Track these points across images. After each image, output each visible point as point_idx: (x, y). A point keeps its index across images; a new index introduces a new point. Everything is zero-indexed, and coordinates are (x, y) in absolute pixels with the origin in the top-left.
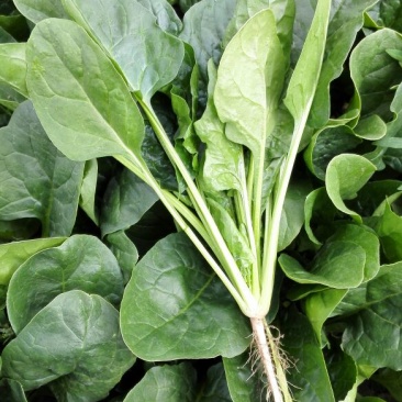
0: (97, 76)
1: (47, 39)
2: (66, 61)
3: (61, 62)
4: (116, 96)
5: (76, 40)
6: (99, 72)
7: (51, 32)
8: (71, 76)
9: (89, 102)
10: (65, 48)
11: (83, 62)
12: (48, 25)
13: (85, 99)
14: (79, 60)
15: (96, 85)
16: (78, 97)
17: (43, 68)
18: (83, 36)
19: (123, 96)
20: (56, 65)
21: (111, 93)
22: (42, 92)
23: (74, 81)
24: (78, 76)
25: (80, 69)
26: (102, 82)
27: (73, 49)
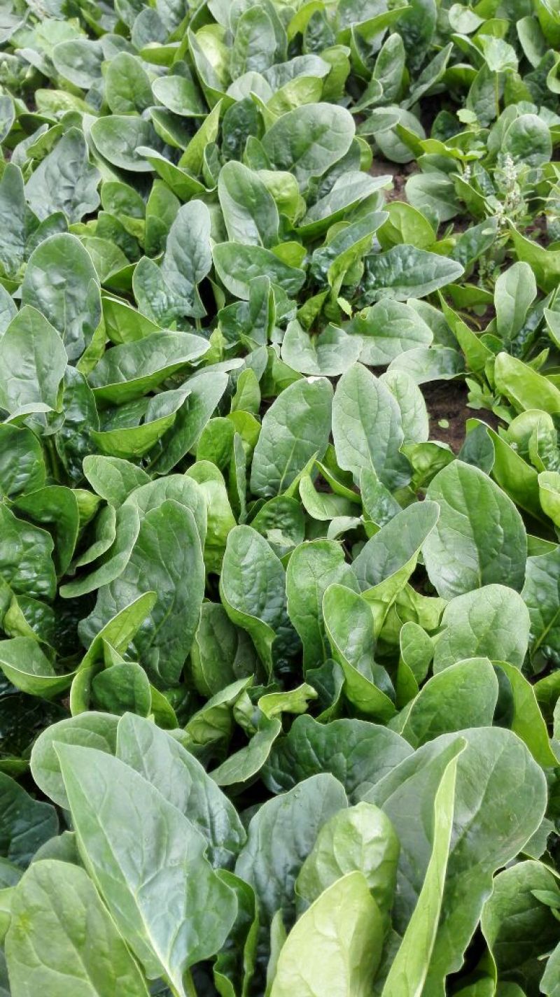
0: (103, 954)
1: (43, 887)
2: (66, 923)
3: (57, 921)
4: (126, 986)
5: (81, 896)
6: (106, 949)
7: (50, 879)
8: (68, 941)
9: (88, 982)
10: (65, 906)
11: (86, 927)
12: (48, 871)
13: (82, 976)
14: (81, 923)
15: (100, 965)
16: (72, 972)
17: (31, 925)
18: (92, 893)
19: (136, 987)
20: (50, 924)
21: (118, 979)
22: (25, 958)
23: (72, 949)
24: (79, 944)
25: (82, 936)
26: (109, 963)
27: (76, 907)
